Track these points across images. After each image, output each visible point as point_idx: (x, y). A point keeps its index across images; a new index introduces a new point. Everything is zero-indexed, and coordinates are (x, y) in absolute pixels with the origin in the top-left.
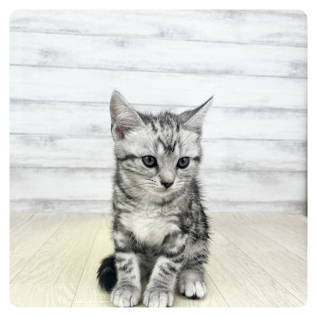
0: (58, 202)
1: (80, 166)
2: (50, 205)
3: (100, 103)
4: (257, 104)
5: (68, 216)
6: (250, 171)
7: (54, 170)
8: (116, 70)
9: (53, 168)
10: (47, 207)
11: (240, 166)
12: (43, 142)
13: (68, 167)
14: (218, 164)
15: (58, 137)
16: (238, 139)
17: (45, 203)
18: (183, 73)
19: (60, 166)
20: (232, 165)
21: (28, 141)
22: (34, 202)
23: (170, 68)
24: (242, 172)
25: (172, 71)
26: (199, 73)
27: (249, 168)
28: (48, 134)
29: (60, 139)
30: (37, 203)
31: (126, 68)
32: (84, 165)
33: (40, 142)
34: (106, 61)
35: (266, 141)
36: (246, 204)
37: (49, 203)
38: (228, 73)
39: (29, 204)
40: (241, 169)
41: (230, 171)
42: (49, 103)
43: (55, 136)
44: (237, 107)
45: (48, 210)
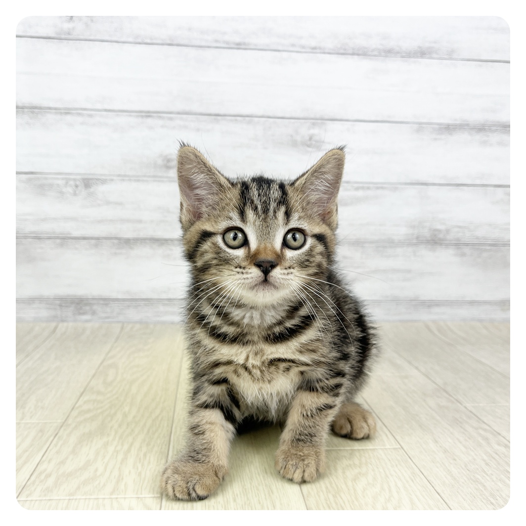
0: (102, 302)
1: (142, 235)
2: (88, 308)
3: (179, 113)
4: (477, 117)
5: (122, 328)
6: (458, 244)
7: (93, 242)
8: (209, 47)
9: (92, 238)
10: (81, 311)
11: (441, 236)
12: (70, 190)
13: (118, 236)
14: (401, 232)
15: (97, 179)
16: (440, 185)
17: (78, 304)
18: (338, 54)
19: (103, 234)
20: (426, 233)
21: (42, 186)
22: (58, 302)
23: (313, 44)
24: (444, 246)
25: (318, 51)
26: (369, 56)
27: (458, 239)
28: (79, 174)
29: (102, 183)
30: (63, 304)
31: (227, 43)
32: (149, 232)
33: (64, 190)
34: (190, 29)
35: (492, 188)
36: (448, 305)
37: (85, 304)
38: (424, 54)
39: (48, 306)
40: (443, 240)
41: (423, 245)
42: (79, 113)
43: (93, 178)
44: (439, 122)
45: (85, 317)
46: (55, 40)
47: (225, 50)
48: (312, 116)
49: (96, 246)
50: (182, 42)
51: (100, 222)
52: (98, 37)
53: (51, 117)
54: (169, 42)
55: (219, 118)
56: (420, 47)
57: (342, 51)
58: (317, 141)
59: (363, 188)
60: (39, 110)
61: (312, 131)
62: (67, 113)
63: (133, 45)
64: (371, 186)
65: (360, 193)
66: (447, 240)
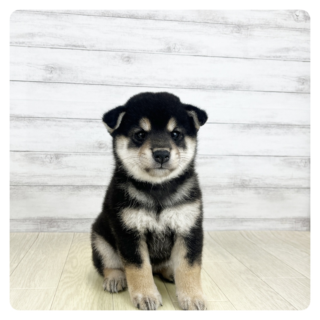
0: (63, 221)
1: (85, 184)
2: (55, 224)
4: (264, 121)
5: (74, 235)
6: (256, 188)
7: (59, 187)
8: (122, 86)
9: (59, 186)
10: (51, 226)
11: (247, 183)
12: (48, 160)
13: (73, 185)
14: (225, 181)
15: (63, 154)
16: (245, 156)
17: (50, 221)
18: (190, 88)
19: (65, 184)
20: (239, 182)
21: (32, 158)
22: (39, 221)
23: (177, 84)
24: (248, 189)
25: (179, 87)
26: (206, 89)
27: (256, 185)
28: (54, 152)
29: (65, 157)
30: (42, 222)
31: (132, 84)
32: (90, 182)
33: (45, 160)
34: (112, 77)
35: (273, 157)
36: (252, 221)
37: (54, 222)
38: (234, 88)
39: (33, 223)
40: (248, 186)
41: (237, 188)
42: (54, 120)
43: (60, 154)
44: (244, 123)
45: (53, 229)
46: (43, 83)
47: (131, 87)
49: (61, 190)
51: (64, 177)
52: (65, 81)
53: (39, 122)
54: (102, 84)
56: (232, 85)
57: (192, 87)
59: (204, 158)
60: (33, 118)
62: (47, 120)
63: (83, 85)
64: (208, 156)
65: (203, 161)
66: (250, 186)
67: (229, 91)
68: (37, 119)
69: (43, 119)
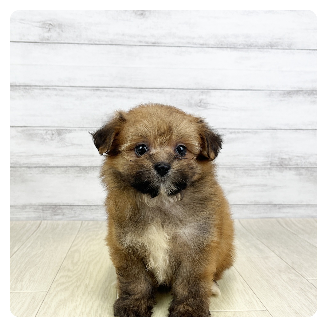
0: (69, 208)
1: (94, 164)
2: (60, 211)
3: (117, 87)
4: (307, 86)
5: (82, 224)
6: (297, 168)
7: (63, 169)
8: (135, 45)
9: (62, 167)
10: (55, 213)
11: (286, 162)
12: (49, 137)
13: (80, 166)
14: (260, 160)
15: (66, 130)
16: (284, 129)
17: (54, 208)
18: (217, 47)
19: (70, 165)
20: (276, 161)
21: (31, 135)
22: (41, 208)
23: (202, 42)
24: (288, 169)
25: (205, 46)
26: (238, 48)
27: (297, 164)
28: (55, 127)
29: (69, 132)
30: (44, 209)
31: (147, 43)
32: (99, 163)
33: (45, 137)
34: (123, 35)
36: (292, 207)
37: (58, 209)
38: (273, 46)
39: (34, 210)
40: (288, 165)
41: (274, 169)
42: (54, 89)
43: (63, 129)
44: (284, 89)
45: (58, 217)
46: (40, 44)
47: (146, 47)
48: (202, 88)
49: (65, 171)
50: (118, 43)
51: (68, 156)
52: (66, 41)
53: (36, 91)
54: (110, 43)
55: (142, 90)
56: (270, 42)
57: (220, 46)
58: (204, 103)
59: (234, 132)
60: (29, 87)
61: (201, 97)
62: (46, 89)
63: (88, 45)
64: (240, 130)
65: (233, 136)
66: (290, 165)
67: (265, 50)
68: (35, 88)
69: (41, 87)
